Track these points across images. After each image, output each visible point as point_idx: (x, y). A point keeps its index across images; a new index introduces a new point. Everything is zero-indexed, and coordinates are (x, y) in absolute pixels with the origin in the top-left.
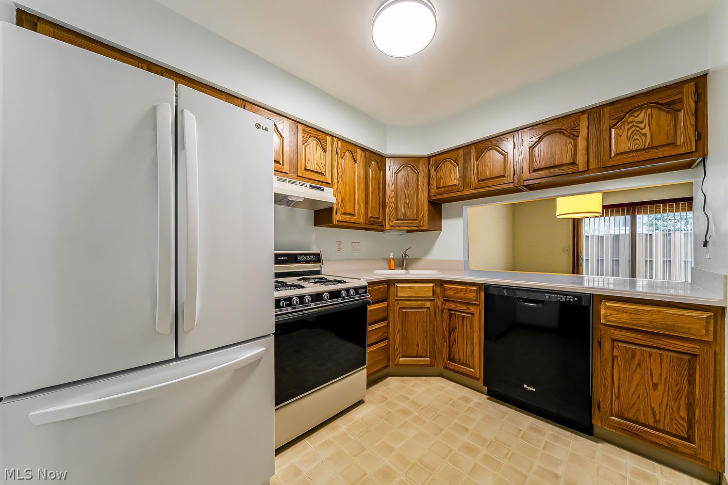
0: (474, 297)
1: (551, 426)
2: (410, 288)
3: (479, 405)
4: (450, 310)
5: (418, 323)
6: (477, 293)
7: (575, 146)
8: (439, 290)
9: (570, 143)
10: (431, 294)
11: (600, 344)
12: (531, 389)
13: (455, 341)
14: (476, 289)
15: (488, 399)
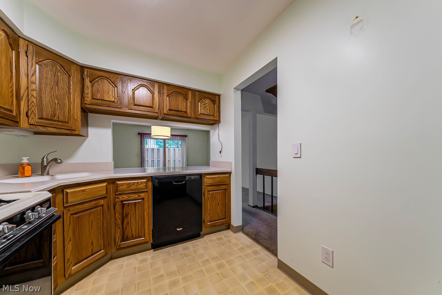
0: (144, 186)
1: (188, 243)
2: (84, 191)
3: (153, 258)
4: (122, 201)
5: (92, 222)
6: (146, 183)
7: (187, 104)
8: (111, 187)
9: (185, 102)
10: (105, 192)
11: (204, 194)
12: (180, 229)
13: (128, 224)
14: (145, 181)
15: (154, 251)
